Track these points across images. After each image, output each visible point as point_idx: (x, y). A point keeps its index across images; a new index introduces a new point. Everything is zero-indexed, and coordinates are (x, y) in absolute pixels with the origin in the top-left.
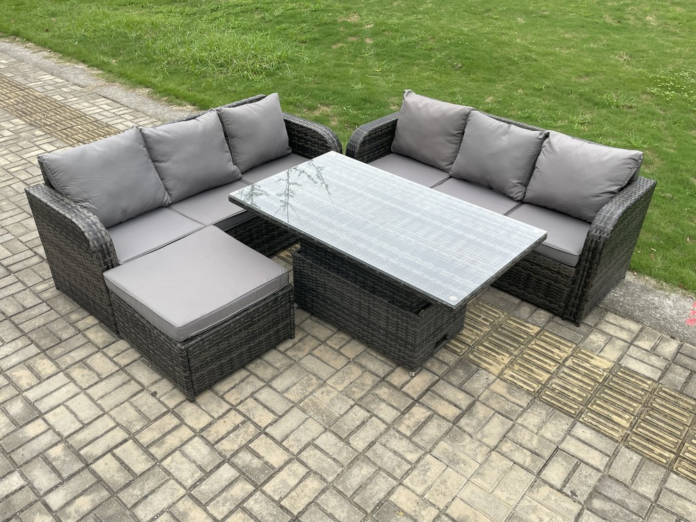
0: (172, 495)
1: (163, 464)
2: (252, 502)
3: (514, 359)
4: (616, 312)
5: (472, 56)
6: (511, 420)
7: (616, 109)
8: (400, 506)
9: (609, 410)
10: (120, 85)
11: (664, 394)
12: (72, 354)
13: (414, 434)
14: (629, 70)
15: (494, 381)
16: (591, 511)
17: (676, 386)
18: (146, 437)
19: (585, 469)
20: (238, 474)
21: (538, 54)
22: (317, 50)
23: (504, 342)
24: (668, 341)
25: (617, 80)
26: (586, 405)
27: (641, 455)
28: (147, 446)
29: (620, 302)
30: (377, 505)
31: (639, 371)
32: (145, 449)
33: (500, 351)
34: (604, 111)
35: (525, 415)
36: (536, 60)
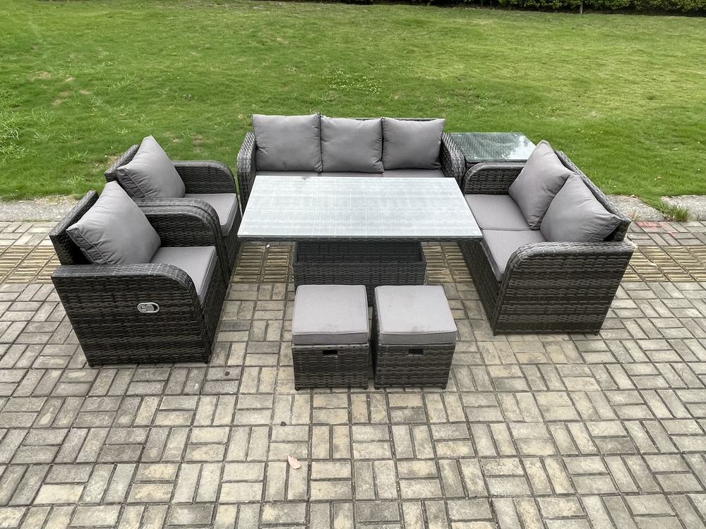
1: (355, 458)
2: (436, 433)
8: (500, 376)
12: (170, 446)
18: (321, 451)
20: (407, 426)
28: (330, 457)
30: (492, 384)
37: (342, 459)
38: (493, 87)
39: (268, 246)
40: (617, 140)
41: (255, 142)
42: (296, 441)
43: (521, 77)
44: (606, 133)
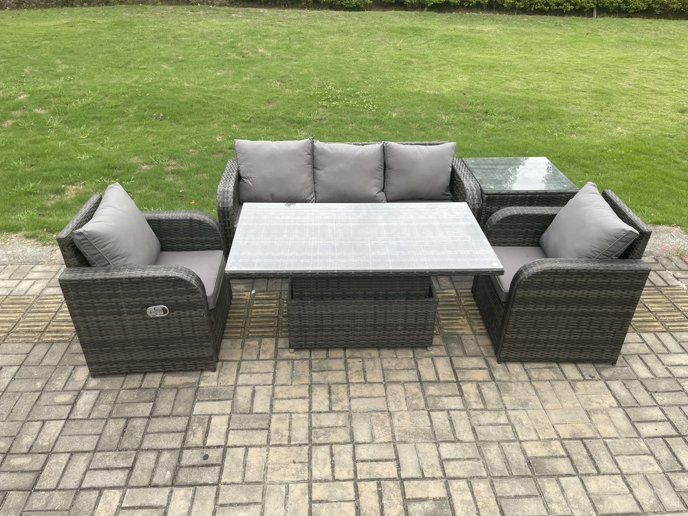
5: (164, 105)
8: (538, 455)
13: (484, 404)
16: (608, 380)
21: (214, 92)
30: (529, 466)
33: (455, 318)
36: (219, 98)
38: (503, 102)
39: (253, 292)
40: (649, 160)
41: (238, 172)
43: (533, 90)
44: (636, 152)
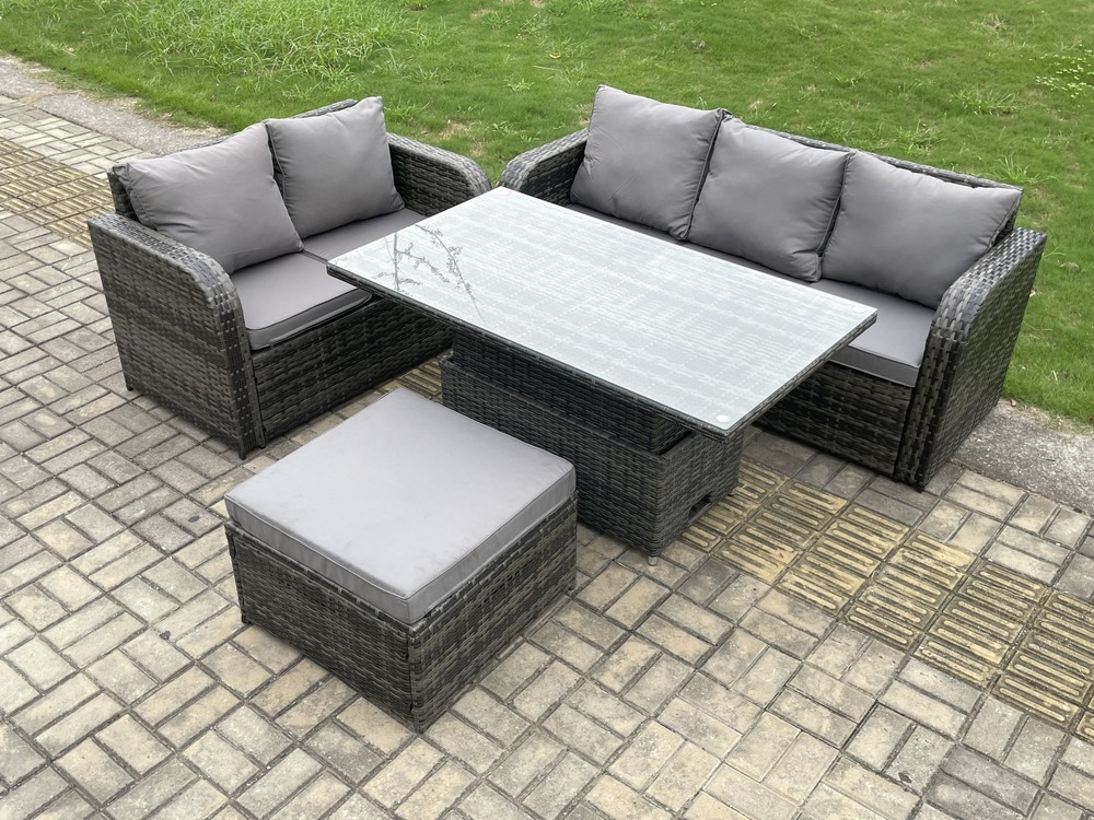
0: (203, 805)
1: (185, 753)
2: (345, 813)
3: (801, 556)
4: (979, 470)
5: (724, 28)
6: (796, 658)
7: (981, 116)
8: (605, 809)
9: (966, 636)
10: (83, 94)
11: (1061, 606)
12: (15, 571)
13: (627, 687)
14: (1006, 47)
15: (766, 594)
16: (935, 805)
17: (1081, 591)
18: (154, 709)
19: (923, 738)
20: (319, 766)
21: (843, 21)
22: (443, 22)
23: (784, 527)
24: (1069, 516)
25: (983, 64)
26: (926, 630)
27: (1021, 709)
28: (157, 725)
29: (987, 452)
30: (564, 810)
31: (1019, 569)
32: (153, 729)
33: (776, 543)
34: (960, 121)
35: (821, 648)
36: (838, 33)
37: (167, 740)
42: (148, 671)
